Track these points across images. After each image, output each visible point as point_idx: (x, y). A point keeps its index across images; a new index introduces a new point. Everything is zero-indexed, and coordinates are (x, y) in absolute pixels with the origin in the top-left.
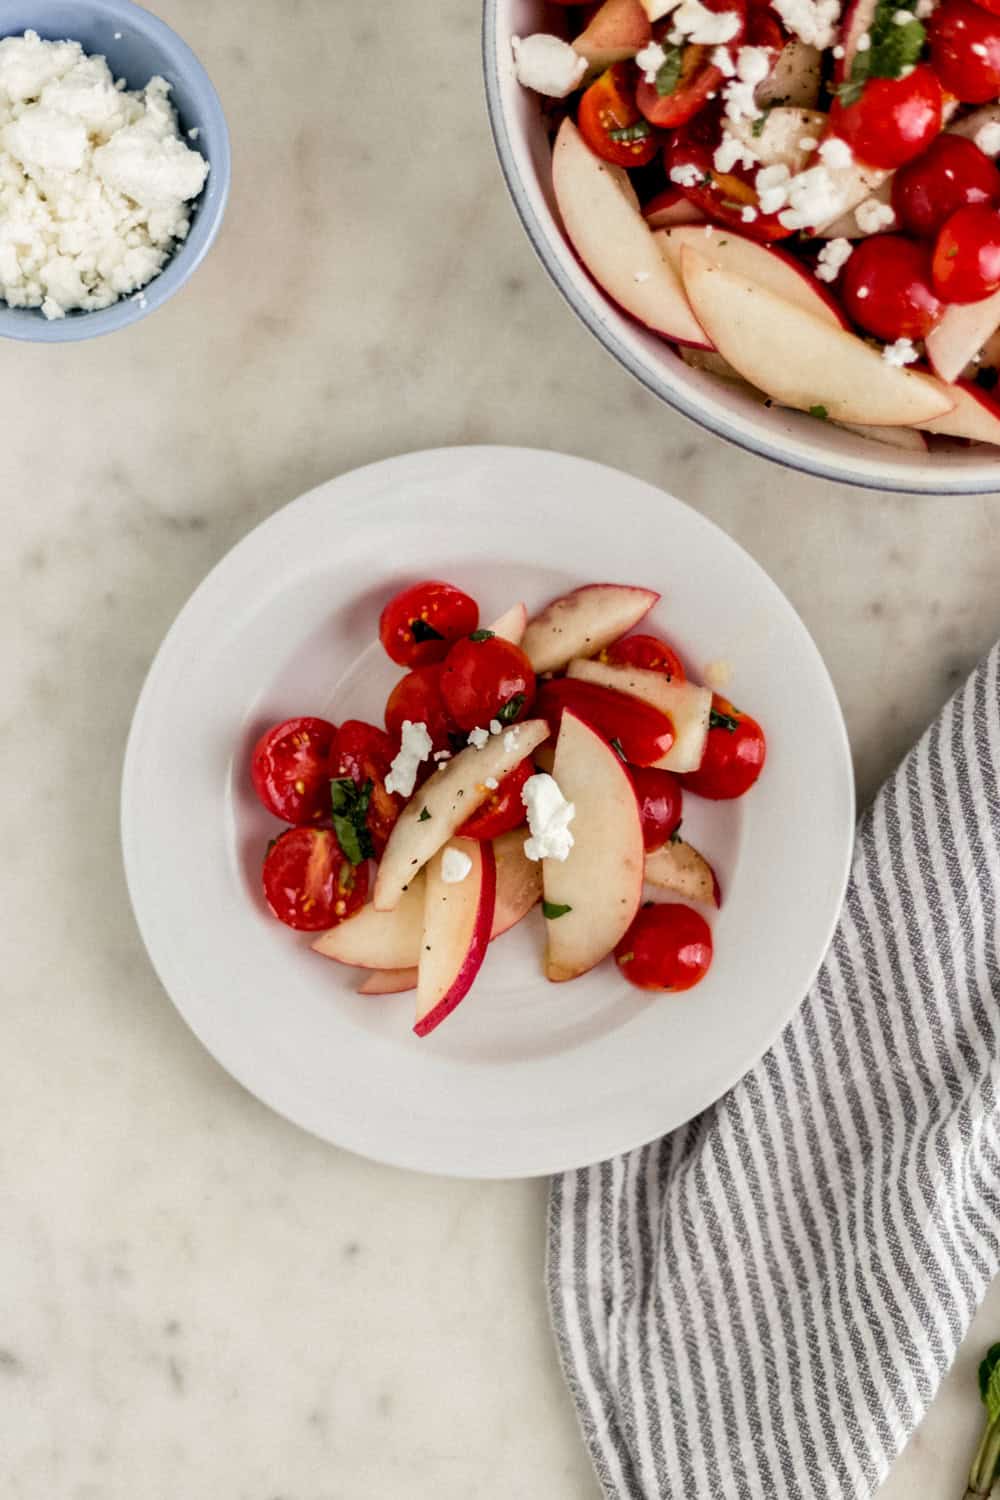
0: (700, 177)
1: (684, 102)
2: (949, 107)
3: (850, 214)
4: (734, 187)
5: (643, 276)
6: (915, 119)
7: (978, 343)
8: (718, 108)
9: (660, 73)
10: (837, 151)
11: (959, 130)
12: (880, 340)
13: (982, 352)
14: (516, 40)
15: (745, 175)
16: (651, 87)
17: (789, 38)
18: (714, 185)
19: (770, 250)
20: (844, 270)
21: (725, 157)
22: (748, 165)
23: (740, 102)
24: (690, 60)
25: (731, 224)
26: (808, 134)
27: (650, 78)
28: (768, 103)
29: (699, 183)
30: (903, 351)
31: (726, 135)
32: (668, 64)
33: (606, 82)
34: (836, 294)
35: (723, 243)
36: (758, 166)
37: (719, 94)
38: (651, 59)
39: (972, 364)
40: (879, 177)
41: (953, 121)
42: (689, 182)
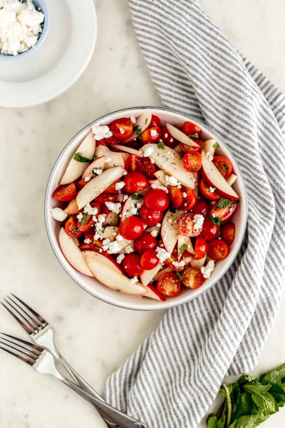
0: (91, 241)
1: (86, 227)
2: (145, 227)
3: (124, 249)
4: (98, 243)
5: (79, 262)
6: (137, 229)
7: (153, 277)
8: (94, 227)
9: (82, 220)
10: (120, 238)
11: (148, 230)
12: (130, 277)
13: (153, 279)
14: (52, 209)
15: (100, 241)
16: (80, 223)
17: (110, 211)
18: (94, 243)
19: (106, 257)
20: (123, 261)
21: (96, 237)
22: (101, 239)
23: (99, 227)
24: (88, 218)
25: (97, 251)
26: (115, 232)
27: (80, 221)
28: (105, 226)
29: (90, 243)
30: (135, 279)
31: (96, 233)
32: (83, 217)
33: (71, 220)
34: (120, 267)
35: (96, 255)
36: (104, 239)
37: (94, 225)
38: (80, 217)
39: (151, 281)
40: (130, 242)
41: (147, 228)
42: (88, 243)
